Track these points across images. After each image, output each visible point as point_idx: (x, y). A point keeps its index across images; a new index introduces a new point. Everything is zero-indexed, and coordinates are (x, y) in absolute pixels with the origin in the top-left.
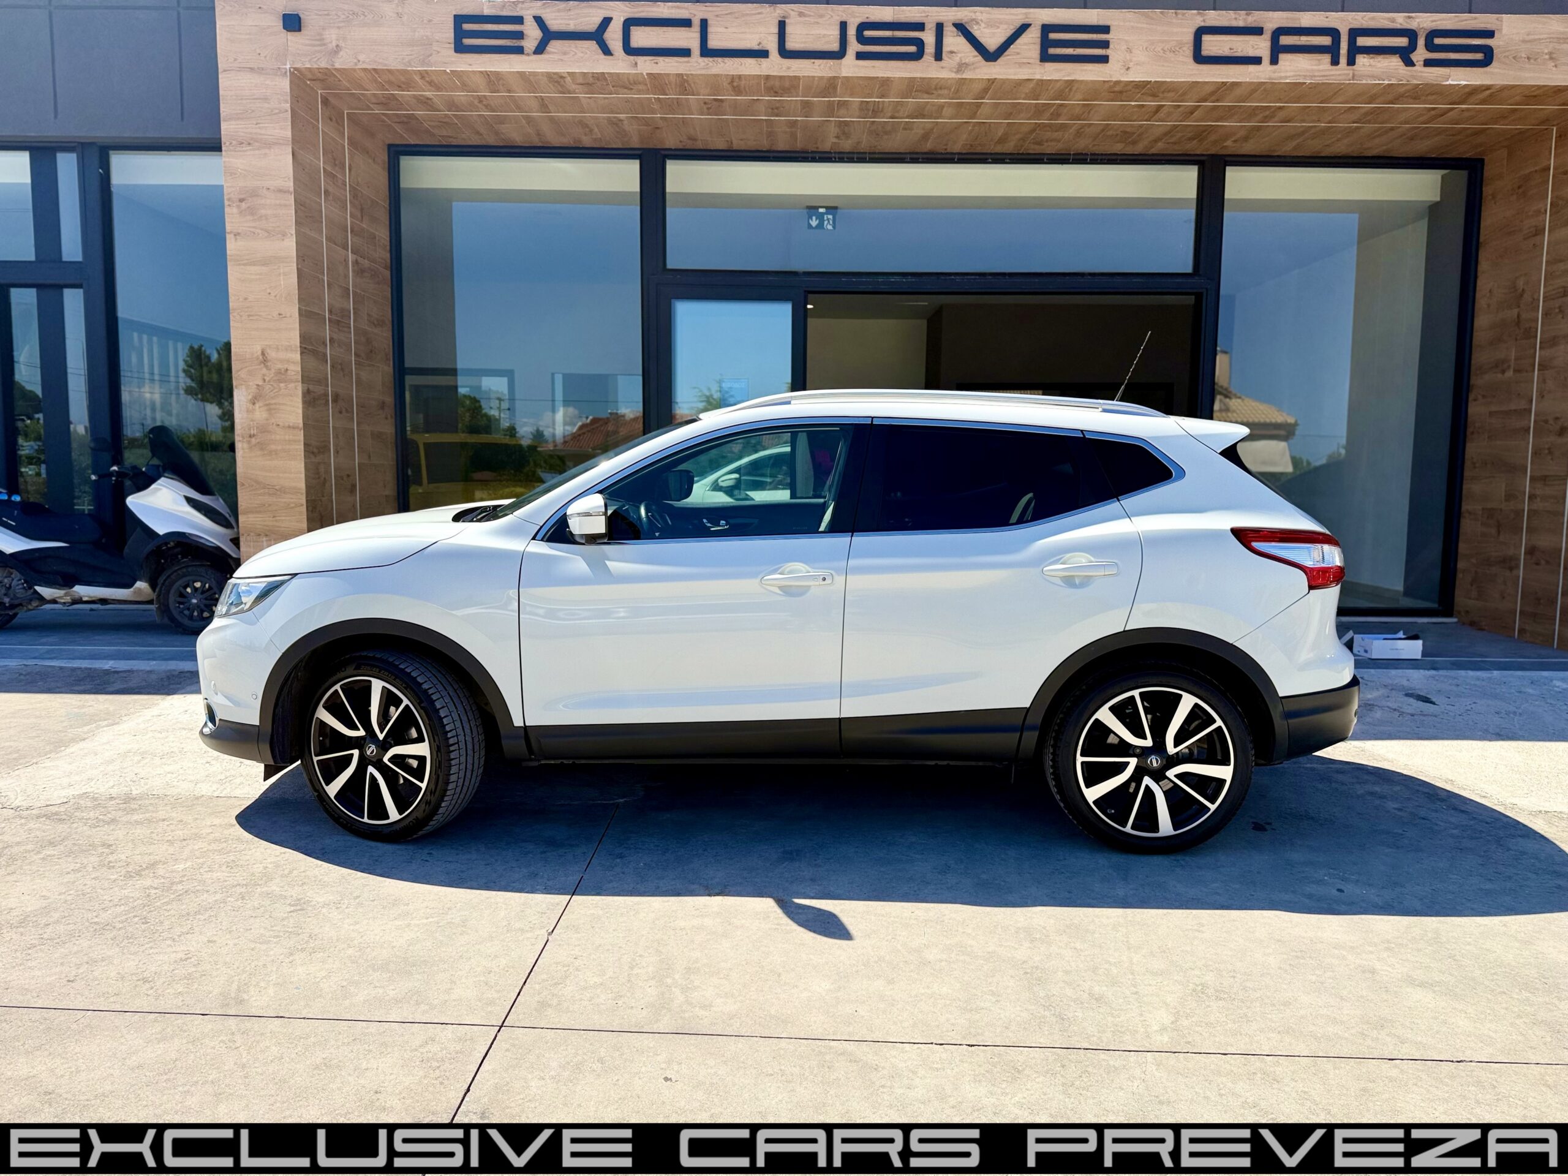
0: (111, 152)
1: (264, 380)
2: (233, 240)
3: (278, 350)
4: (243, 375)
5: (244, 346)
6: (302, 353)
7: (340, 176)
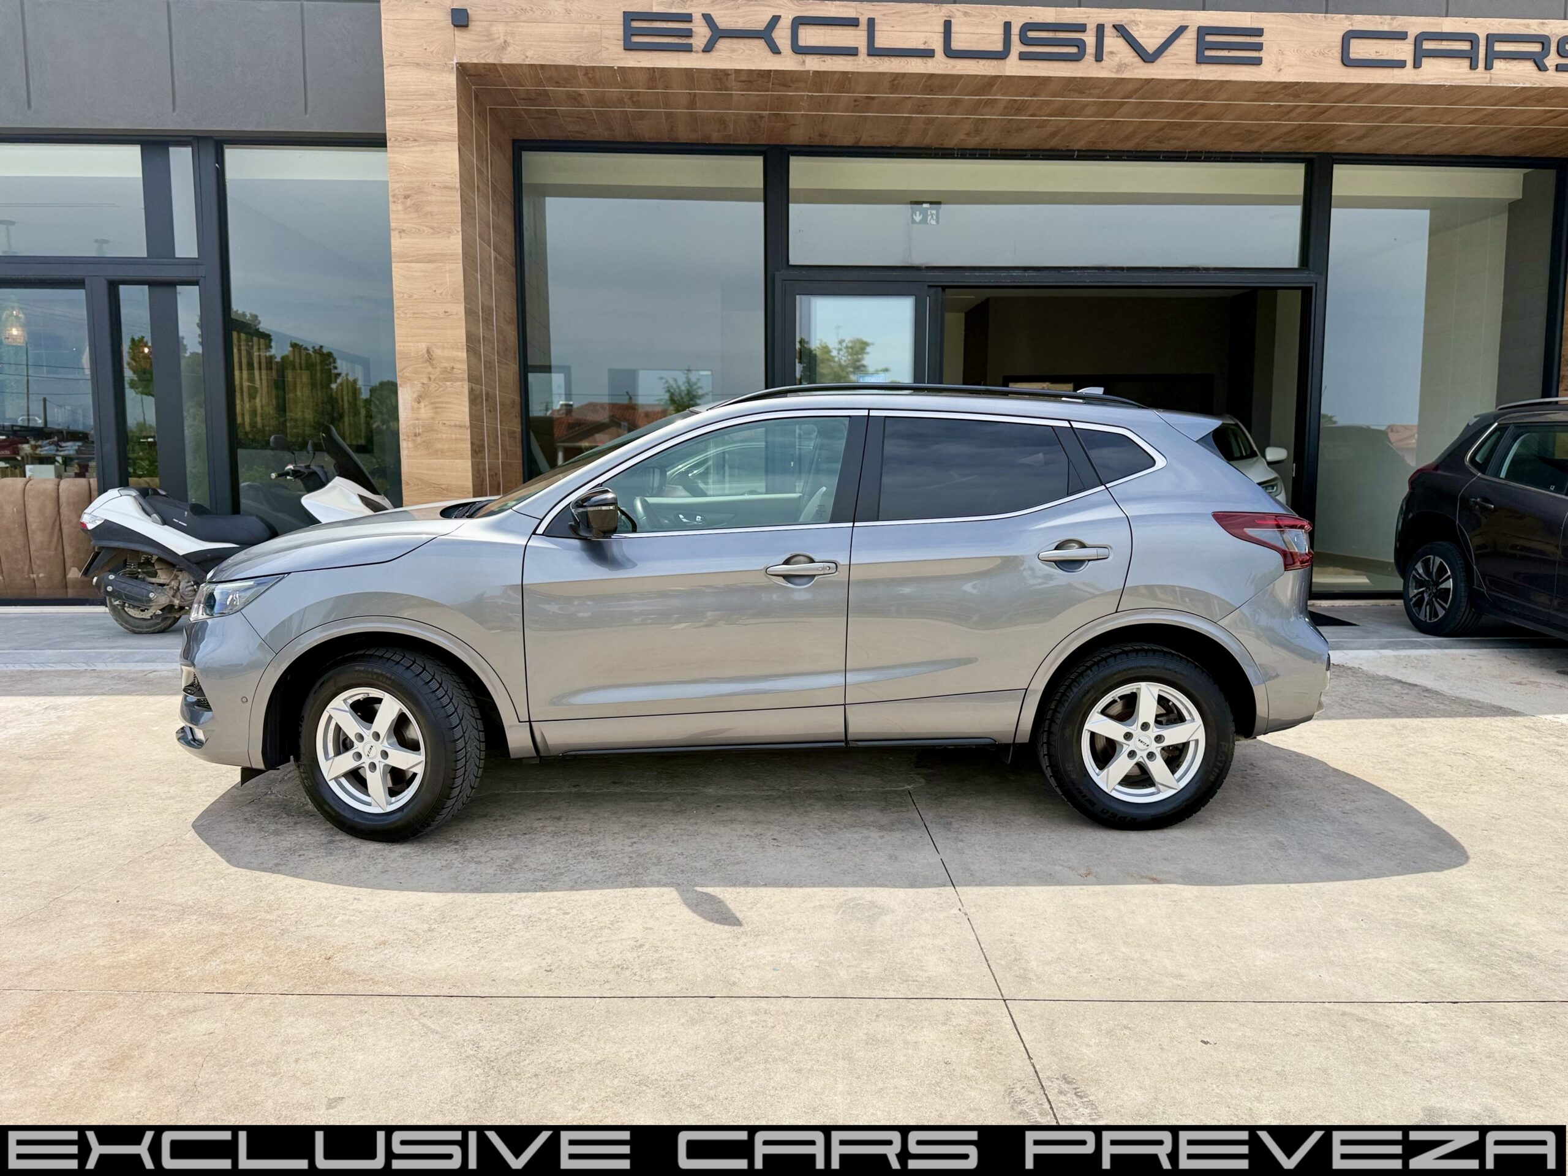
0: (225, 146)
1: (430, 379)
2: (397, 236)
3: (443, 348)
4: (408, 373)
5: (409, 344)
6: (467, 351)
7: (485, 172)
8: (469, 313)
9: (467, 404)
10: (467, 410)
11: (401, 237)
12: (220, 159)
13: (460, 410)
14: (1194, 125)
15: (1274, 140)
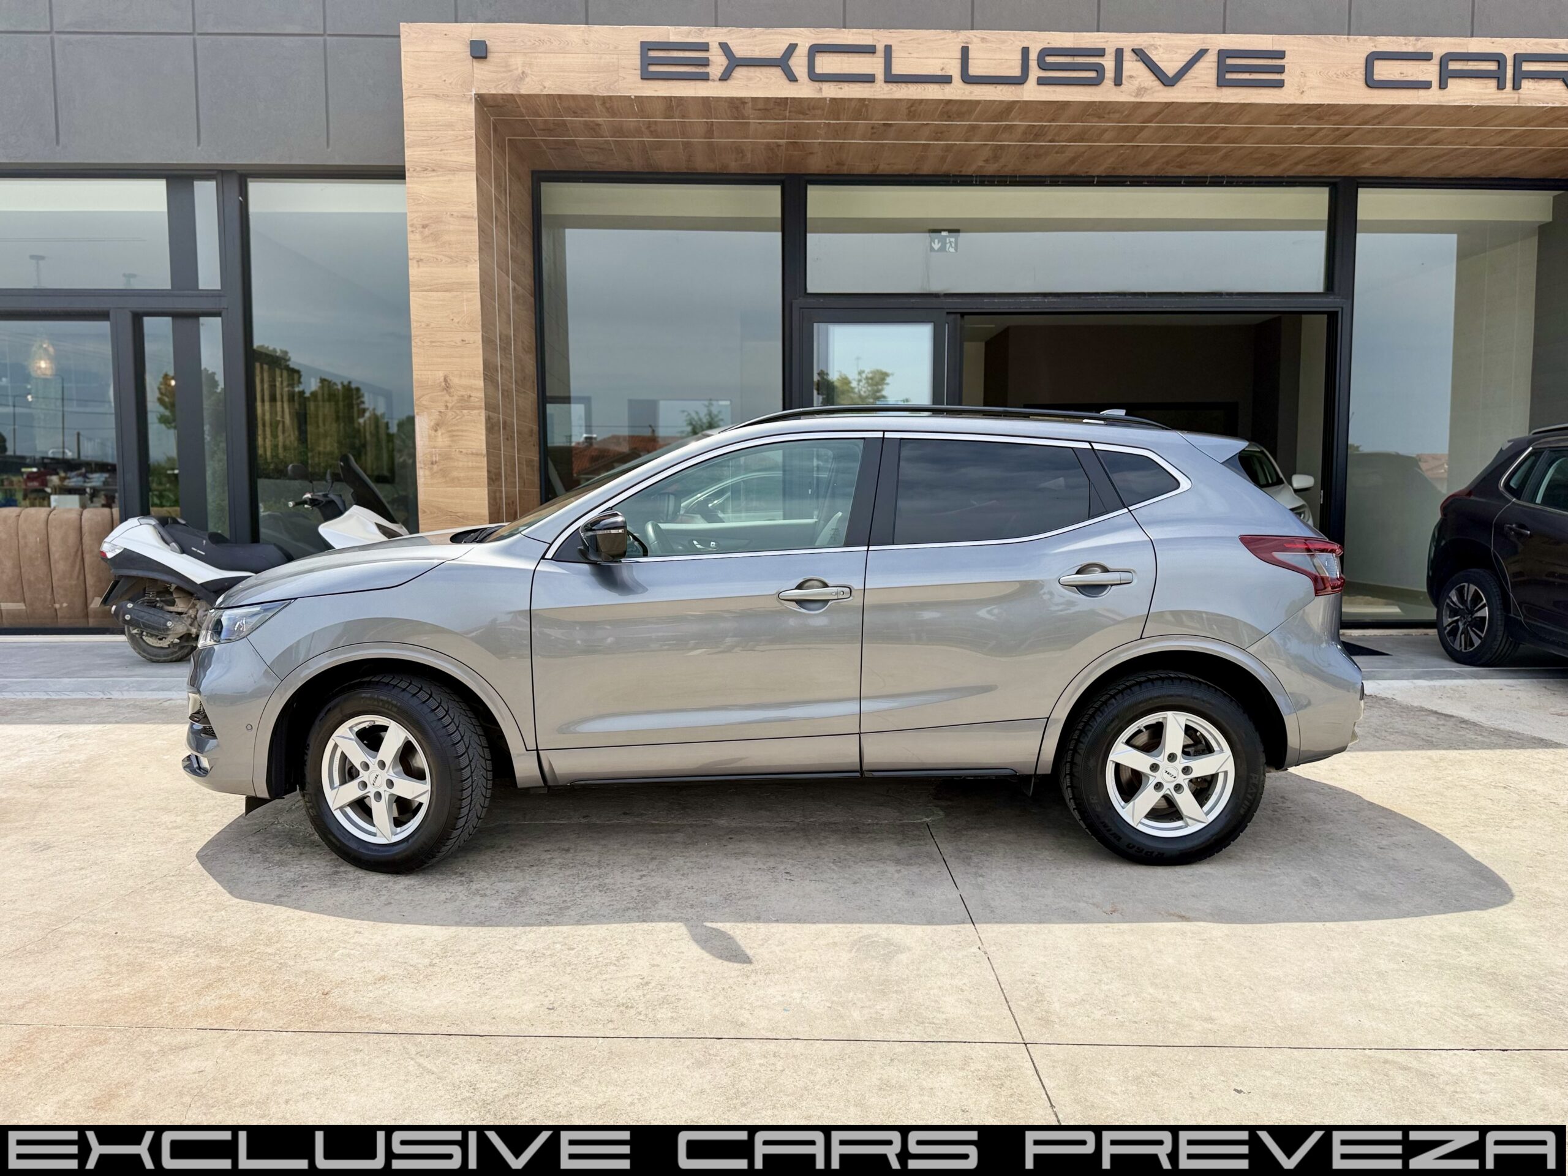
0: (249, 180)
1: (447, 406)
2: (415, 265)
3: (461, 376)
4: (425, 401)
5: (425, 373)
6: (485, 379)
7: (503, 202)
8: (487, 341)
9: (484, 432)
10: (484, 438)
11: (419, 266)
12: (244, 192)
13: (476, 438)
14: (1216, 149)
15: (1297, 164)
